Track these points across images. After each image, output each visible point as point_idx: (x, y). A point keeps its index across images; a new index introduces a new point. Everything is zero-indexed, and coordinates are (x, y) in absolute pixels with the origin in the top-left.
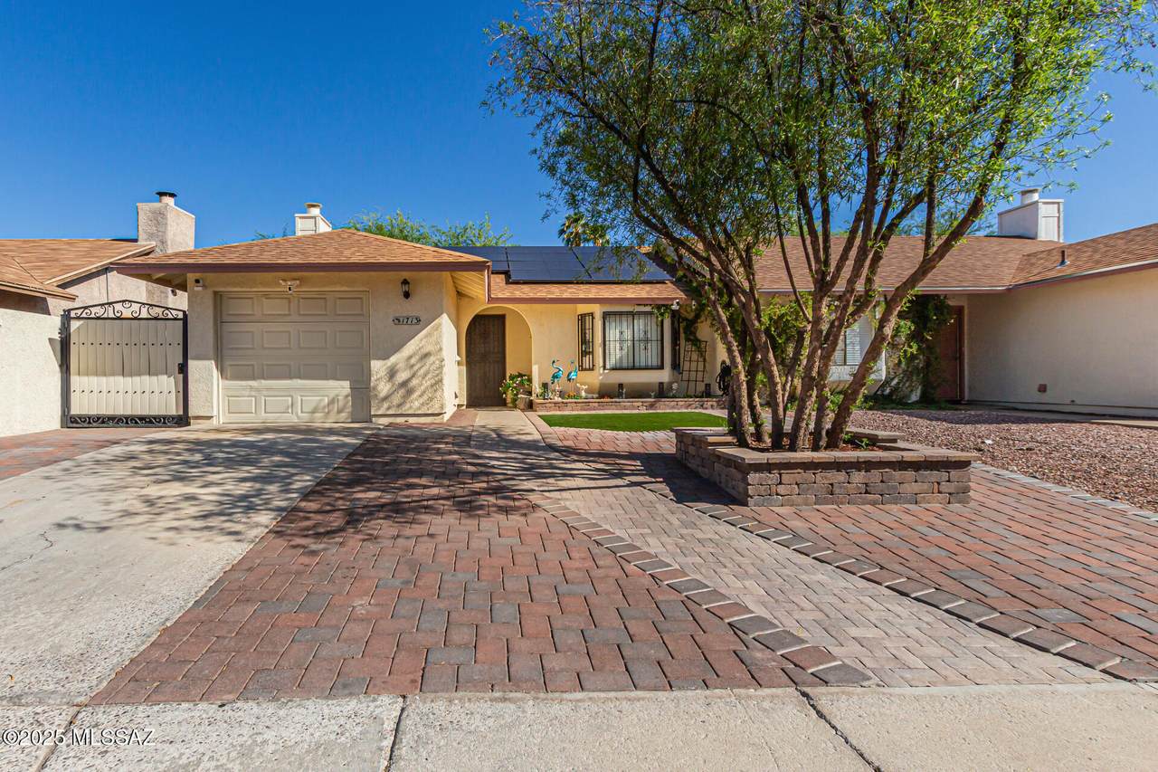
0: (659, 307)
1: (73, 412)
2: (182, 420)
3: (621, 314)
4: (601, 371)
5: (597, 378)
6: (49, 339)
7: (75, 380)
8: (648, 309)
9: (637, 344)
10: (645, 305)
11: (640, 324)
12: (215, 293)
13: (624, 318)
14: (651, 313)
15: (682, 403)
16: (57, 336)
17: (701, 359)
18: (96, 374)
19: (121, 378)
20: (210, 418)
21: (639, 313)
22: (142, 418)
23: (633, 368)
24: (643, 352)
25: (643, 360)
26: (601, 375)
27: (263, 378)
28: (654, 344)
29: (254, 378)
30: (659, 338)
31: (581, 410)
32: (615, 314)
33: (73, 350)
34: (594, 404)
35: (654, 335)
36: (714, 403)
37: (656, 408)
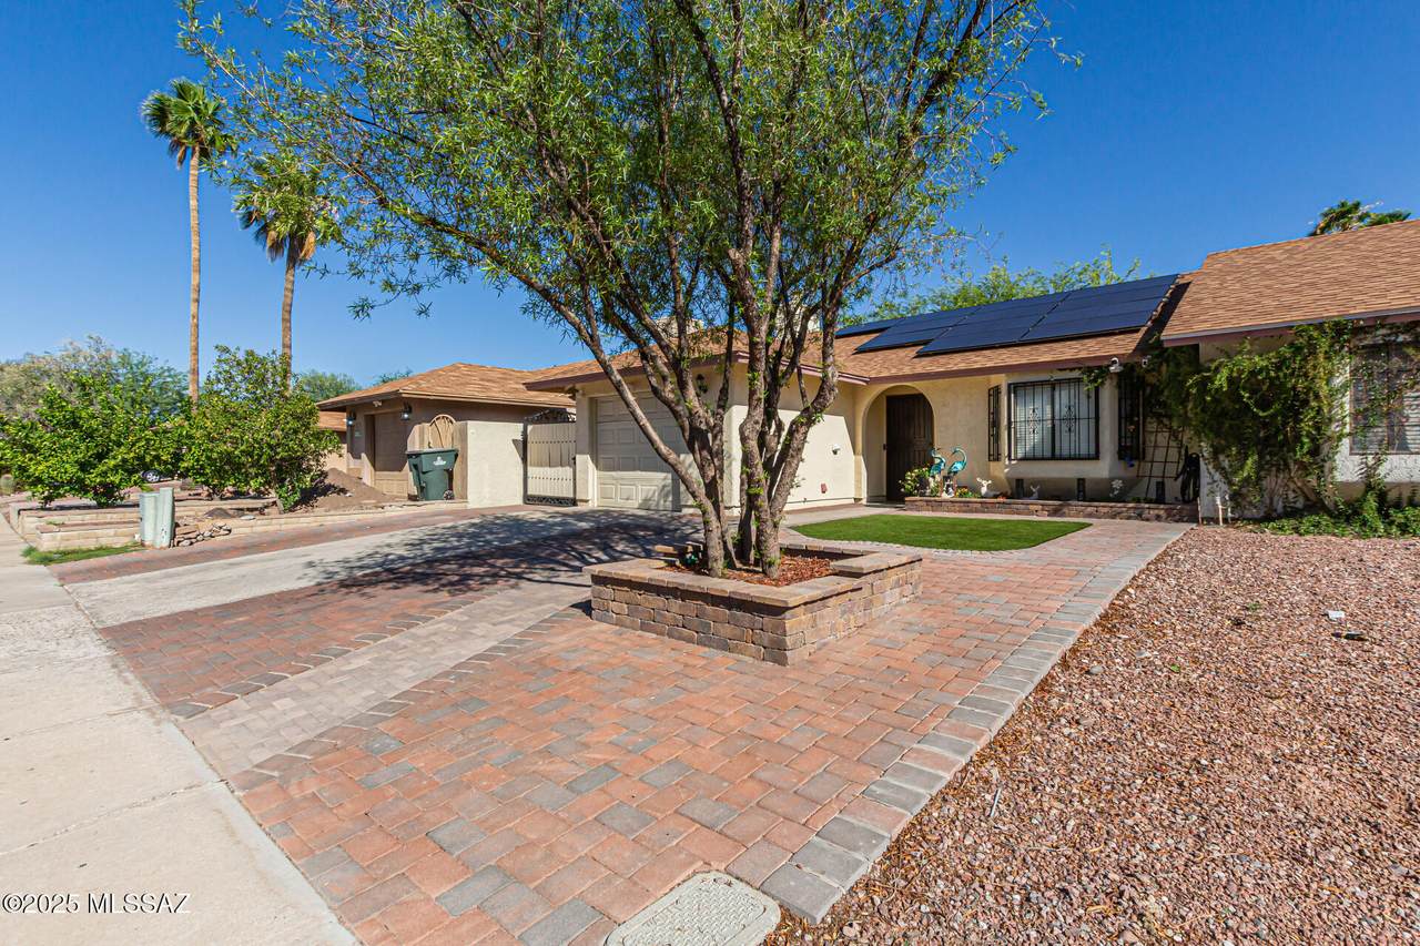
0: (1090, 370)
1: (529, 493)
2: (574, 502)
3: (1034, 384)
4: (1007, 462)
5: (1002, 470)
6: (513, 441)
7: (529, 468)
8: (1076, 374)
9: (1057, 423)
10: (1071, 370)
11: (1063, 397)
12: (591, 399)
13: (1038, 389)
14: (1079, 380)
15: (1106, 510)
16: (520, 438)
17: (1173, 444)
18: (538, 466)
19: (560, 468)
20: (587, 501)
21: (1060, 381)
22: (558, 499)
23: (1053, 457)
24: (1065, 435)
25: (1065, 445)
26: (1007, 467)
27: (619, 470)
28: (1084, 423)
29: (614, 470)
30: (1093, 415)
31: (959, 511)
32: (1025, 385)
33: (529, 445)
34: (975, 505)
35: (1084, 409)
36: (1162, 512)
37: (1063, 515)
